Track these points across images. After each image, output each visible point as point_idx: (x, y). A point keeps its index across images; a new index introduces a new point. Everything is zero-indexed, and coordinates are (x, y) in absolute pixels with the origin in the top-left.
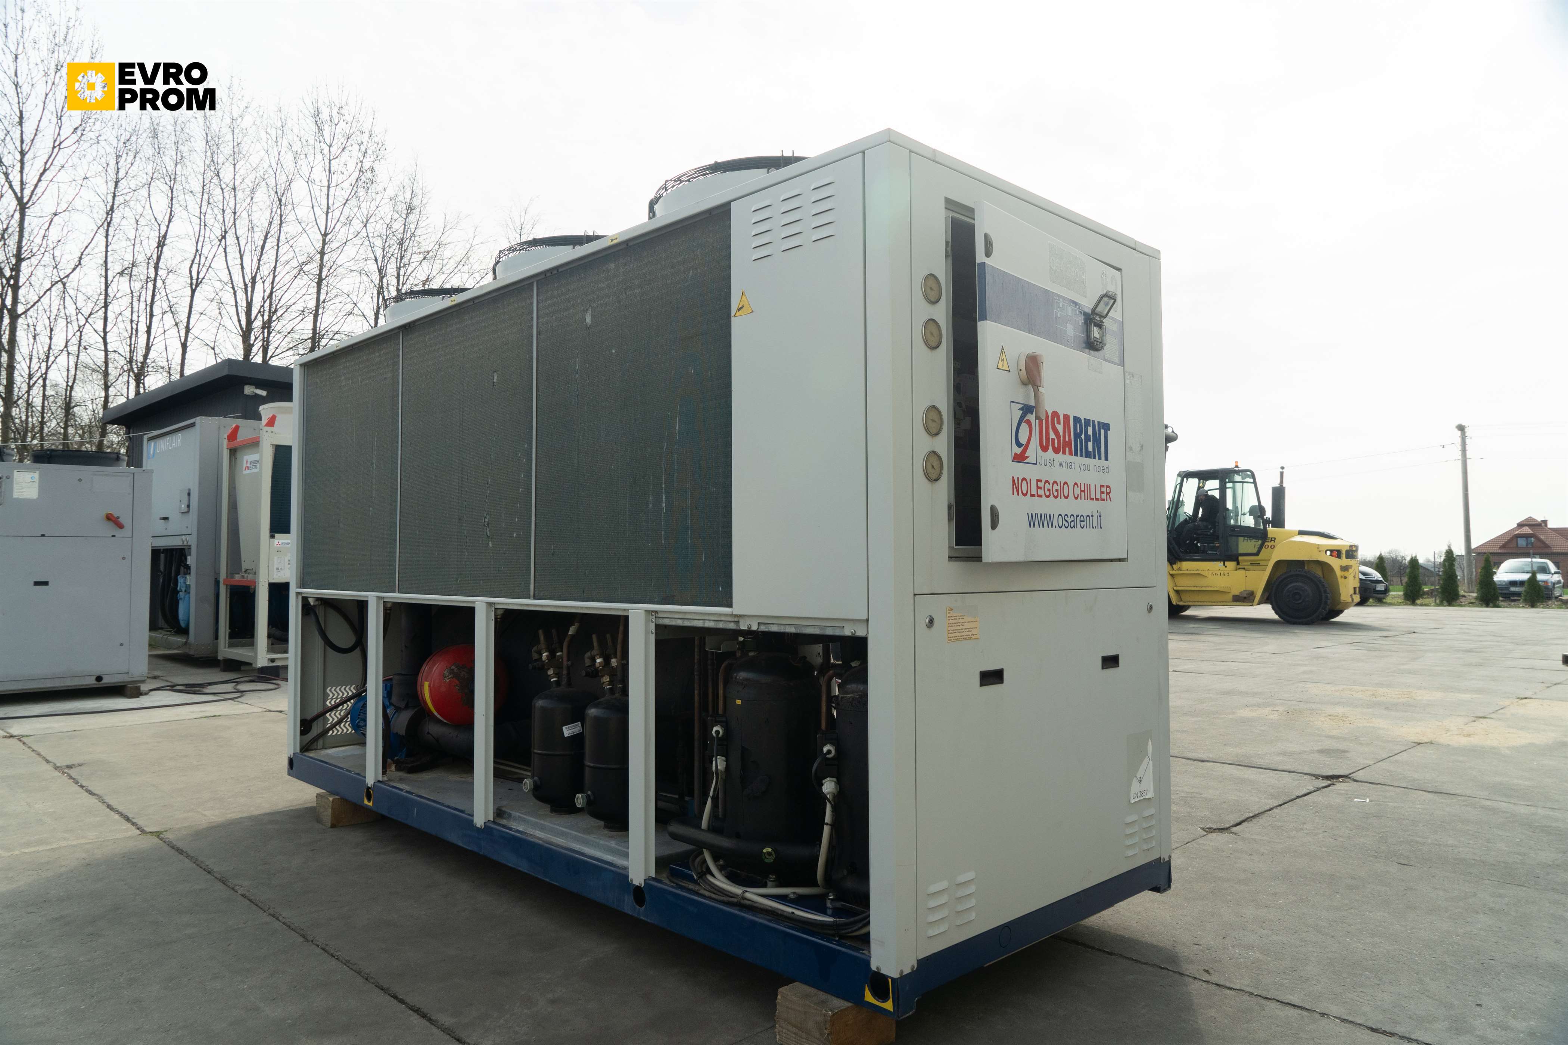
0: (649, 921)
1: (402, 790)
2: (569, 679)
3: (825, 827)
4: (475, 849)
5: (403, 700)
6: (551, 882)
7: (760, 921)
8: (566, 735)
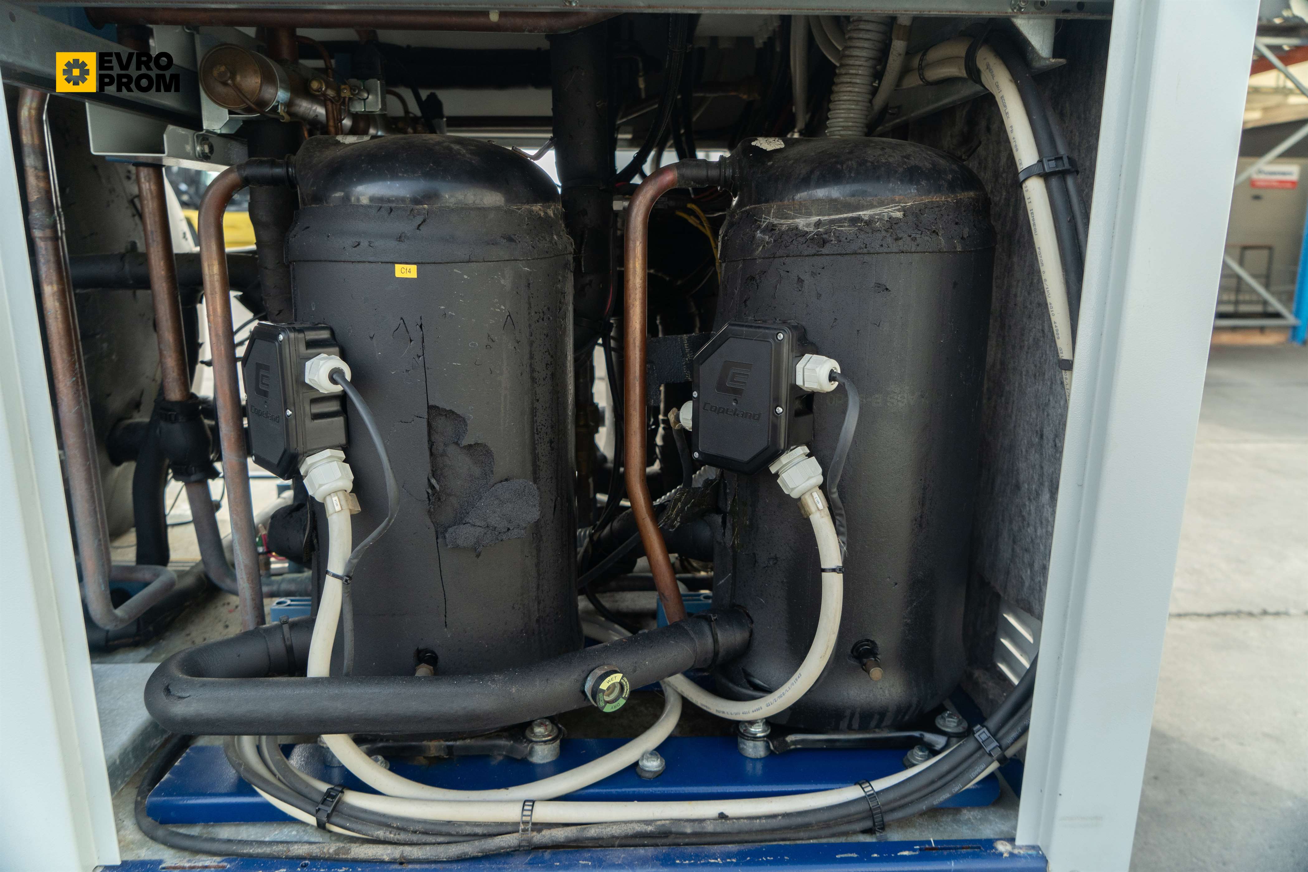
3: (827, 578)
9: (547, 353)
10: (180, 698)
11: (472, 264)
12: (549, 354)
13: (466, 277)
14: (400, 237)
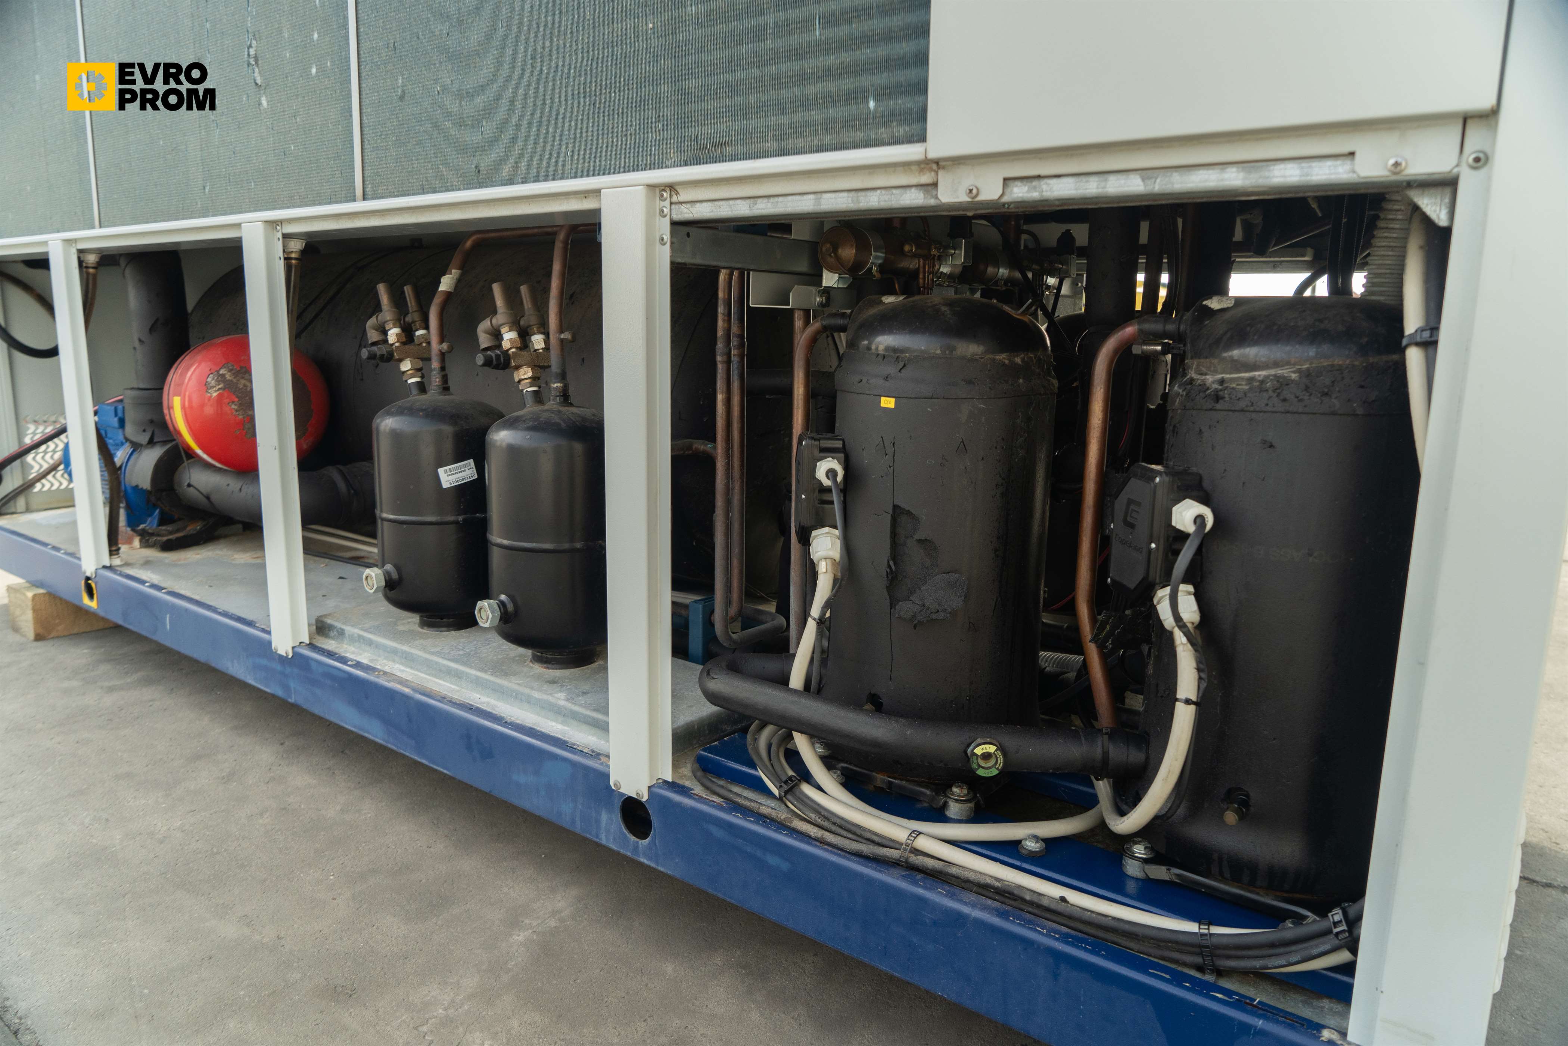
0: (660, 868)
1: (143, 582)
2: (445, 379)
3: (1180, 707)
4: (279, 692)
5: (144, 431)
6: (432, 765)
7: (976, 914)
8: (445, 485)
9: (998, 476)
10: (714, 678)
11: (933, 400)
12: (1000, 476)
13: (929, 410)
14: (887, 377)
